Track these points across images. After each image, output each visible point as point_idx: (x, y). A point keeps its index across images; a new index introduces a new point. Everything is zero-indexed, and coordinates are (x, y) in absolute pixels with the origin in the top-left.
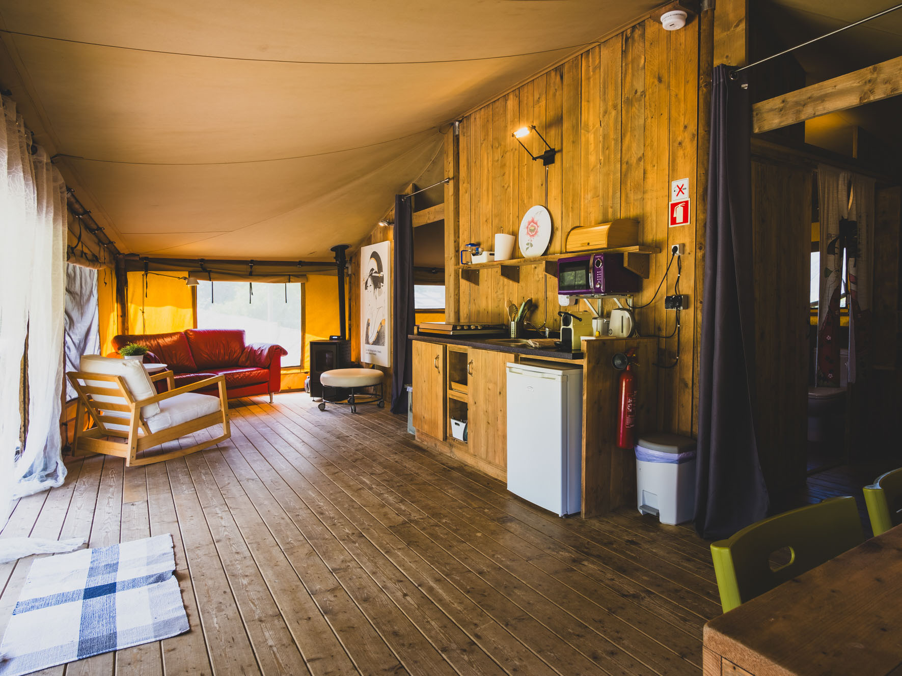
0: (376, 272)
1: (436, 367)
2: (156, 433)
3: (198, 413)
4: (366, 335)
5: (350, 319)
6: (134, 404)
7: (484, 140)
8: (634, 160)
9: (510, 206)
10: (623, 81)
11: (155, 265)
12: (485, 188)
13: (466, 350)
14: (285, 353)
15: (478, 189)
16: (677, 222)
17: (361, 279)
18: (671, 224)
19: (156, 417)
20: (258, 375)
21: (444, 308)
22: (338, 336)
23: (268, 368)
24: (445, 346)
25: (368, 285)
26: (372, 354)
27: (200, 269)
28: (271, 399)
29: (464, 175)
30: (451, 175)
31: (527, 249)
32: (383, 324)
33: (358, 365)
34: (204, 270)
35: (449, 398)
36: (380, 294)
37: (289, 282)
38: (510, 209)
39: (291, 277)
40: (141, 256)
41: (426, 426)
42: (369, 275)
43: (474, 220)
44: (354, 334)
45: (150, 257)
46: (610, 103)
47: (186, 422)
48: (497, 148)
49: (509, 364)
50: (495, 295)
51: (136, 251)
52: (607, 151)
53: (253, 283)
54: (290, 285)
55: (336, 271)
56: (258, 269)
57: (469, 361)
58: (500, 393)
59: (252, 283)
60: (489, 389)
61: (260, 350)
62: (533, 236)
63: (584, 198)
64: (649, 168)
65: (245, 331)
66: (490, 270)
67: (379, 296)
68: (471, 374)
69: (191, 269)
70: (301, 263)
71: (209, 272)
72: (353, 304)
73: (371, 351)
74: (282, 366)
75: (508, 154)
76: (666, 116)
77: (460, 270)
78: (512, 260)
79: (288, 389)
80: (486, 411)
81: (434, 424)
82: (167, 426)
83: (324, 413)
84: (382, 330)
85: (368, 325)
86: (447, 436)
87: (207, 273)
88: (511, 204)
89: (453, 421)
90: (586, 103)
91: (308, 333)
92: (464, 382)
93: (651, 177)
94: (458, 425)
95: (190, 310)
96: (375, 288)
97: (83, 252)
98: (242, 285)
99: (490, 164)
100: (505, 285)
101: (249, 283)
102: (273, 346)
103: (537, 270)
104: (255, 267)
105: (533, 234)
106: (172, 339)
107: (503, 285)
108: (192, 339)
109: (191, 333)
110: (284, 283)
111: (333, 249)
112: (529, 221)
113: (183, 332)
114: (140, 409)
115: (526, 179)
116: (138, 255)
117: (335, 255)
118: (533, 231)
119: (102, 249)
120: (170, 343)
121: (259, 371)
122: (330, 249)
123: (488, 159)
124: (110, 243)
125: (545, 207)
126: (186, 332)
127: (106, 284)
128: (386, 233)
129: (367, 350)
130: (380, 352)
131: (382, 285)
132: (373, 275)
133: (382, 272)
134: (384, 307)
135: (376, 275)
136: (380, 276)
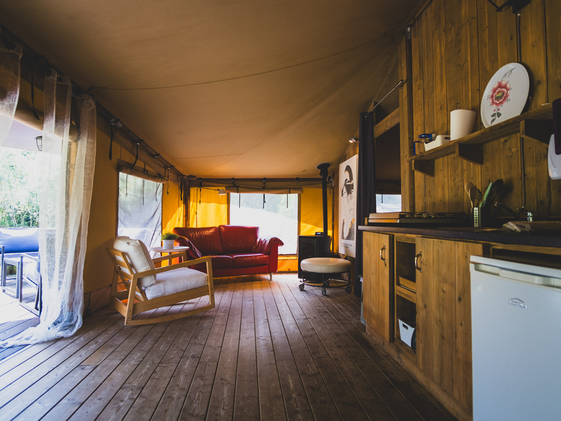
0: (348, 182)
1: (382, 259)
2: (151, 300)
3: (187, 287)
4: (342, 231)
5: (333, 220)
6: (133, 275)
7: (436, 29)
9: (468, 82)
11: (206, 183)
12: (438, 75)
13: (414, 239)
14: (282, 244)
15: (431, 80)
17: (340, 189)
19: (152, 287)
20: (261, 259)
22: (321, 233)
23: (268, 254)
24: (391, 236)
25: (343, 193)
26: (346, 247)
27: (233, 185)
28: (271, 277)
29: (417, 73)
30: (405, 78)
31: (493, 120)
32: (353, 223)
33: (338, 256)
34: (235, 186)
35: (397, 295)
37: (290, 193)
38: (467, 85)
39: (291, 189)
40: (197, 177)
41: (374, 321)
42: (344, 184)
43: (427, 112)
44: (336, 232)
45: (202, 177)
47: (177, 293)
48: (451, 29)
49: (473, 258)
50: (453, 184)
51: (193, 173)
54: (290, 195)
55: (321, 185)
56: (269, 184)
57: (417, 253)
58: (460, 299)
59: (265, 194)
60: (443, 291)
61: (265, 241)
62: (501, 103)
65: (259, 227)
66: (446, 158)
68: (420, 269)
69: (227, 185)
70: (298, 179)
71: (238, 187)
72: (335, 208)
74: (279, 253)
75: (463, 29)
77: (413, 161)
78: (473, 134)
79: (288, 270)
80: (440, 321)
81: (380, 321)
82: (160, 294)
83: (302, 292)
84: (352, 229)
85: (344, 224)
86: (394, 337)
87: (236, 188)
88: (470, 80)
89: (401, 323)
92: (413, 278)
94: (407, 328)
96: (348, 194)
97: (145, 169)
98: (259, 196)
99: (443, 49)
100: (465, 171)
101: (263, 194)
102: (273, 238)
103: (508, 143)
104: (266, 183)
105: (500, 101)
106: (210, 231)
107: (463, 171)
108: (223, 232)
109: (222, 228)
110: (286, 194)
111: (318, 167)
112: (494, 88)
113: (217, 226)
114: (137, 280)
115: (487, 43)
116: (195, 177)
117: (320, 172)
118: (501, 97)
119: (167, 171)
120: (208, 234)
121: (262, 256)
122: (316, 167)
123: (440, 45)
124: (172, 167)
125: (519, 61)
126: (220, 226)
127: (168, 193)
128: (355, 149)
129: (343, 244)
130: (351, 245)
131: (353, 192)
132: (346, 184)
133: (353, 180)
134: (354, 208)
135: (349, 184)
136: (351, 184)
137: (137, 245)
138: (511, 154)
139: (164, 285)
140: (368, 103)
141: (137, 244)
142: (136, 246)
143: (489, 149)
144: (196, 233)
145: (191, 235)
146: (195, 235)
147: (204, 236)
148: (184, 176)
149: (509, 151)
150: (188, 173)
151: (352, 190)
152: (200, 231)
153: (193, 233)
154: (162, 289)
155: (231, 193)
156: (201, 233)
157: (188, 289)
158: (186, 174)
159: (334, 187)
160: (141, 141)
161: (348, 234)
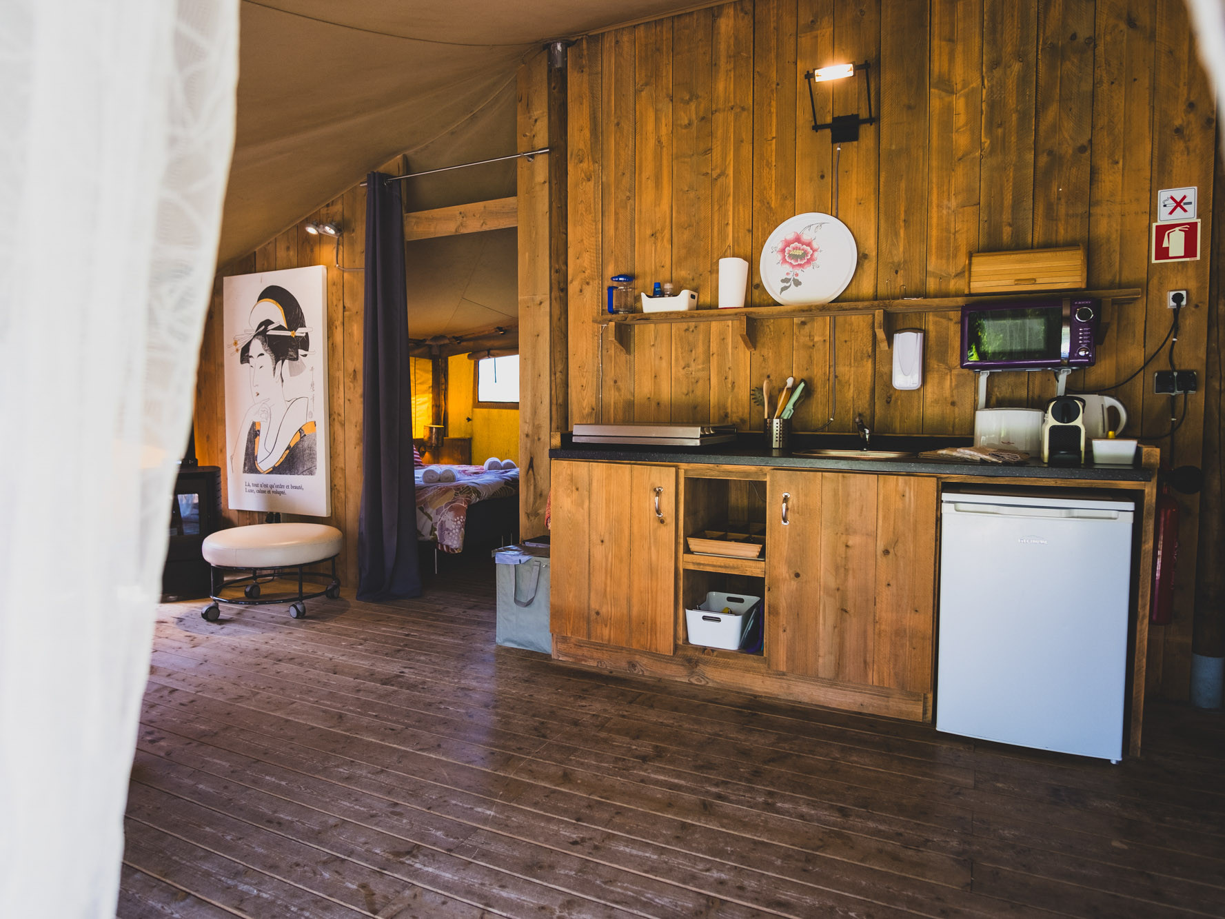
0: (280, 328)
4: (247, 454)
7: (647, 84)
8: (1068, 150)
9: (727, 211)
10: (1042, 16)
12: (648, 173)
15: (627, 174)
16: (1170, 255)
18: (1156, 259)
21: (517, 400)
24: (678, 469)
25: (251, 354)
26: (270, 491)
29: (582, 146)
31: (784, 289)
32: (306, 433)
36: (294, 372)
38: (725, 215)
42: (253, 333)
46: (1009, 49)
48: (687, 103)
50: (682, 372)
52: (1000, 131)
58: (886, 552)
62: (800, 266)
63: (939, 206)
64: (1104, 164)
66: (664, 326)
67: (292, 374)
73: (266, 486)
75: (720, 117)
76: (1145, 81)
77: (612, 324)
80: (838, 589)
84: (306, 444)
85: (254, 434)
88: (730, 208)
89: (696, 615)
90: (944, 43)
93: (1110, 180)
94: (716, 620)
96: (278, 359)
99: (664, 131)
100: (715, 355)
103: (807, 328)
105: (799, 262)
107: (708, 355)
112: (786, 239)
115: (774, 164)
118: (802, 257)
123: (657, 120)
125: (834, 213)
128: (308, 249)
129: (251, 484)
130: (299, 488)
131: (305, 355)
132: (268, 333)
133: (303, 325)
134: (310, 397)
135: (282, 334)
136: (296, 337)
138: (812, 344)
143: (770, 329)
149: (808, 338)
151: (301, 352)
161: (282, 460)
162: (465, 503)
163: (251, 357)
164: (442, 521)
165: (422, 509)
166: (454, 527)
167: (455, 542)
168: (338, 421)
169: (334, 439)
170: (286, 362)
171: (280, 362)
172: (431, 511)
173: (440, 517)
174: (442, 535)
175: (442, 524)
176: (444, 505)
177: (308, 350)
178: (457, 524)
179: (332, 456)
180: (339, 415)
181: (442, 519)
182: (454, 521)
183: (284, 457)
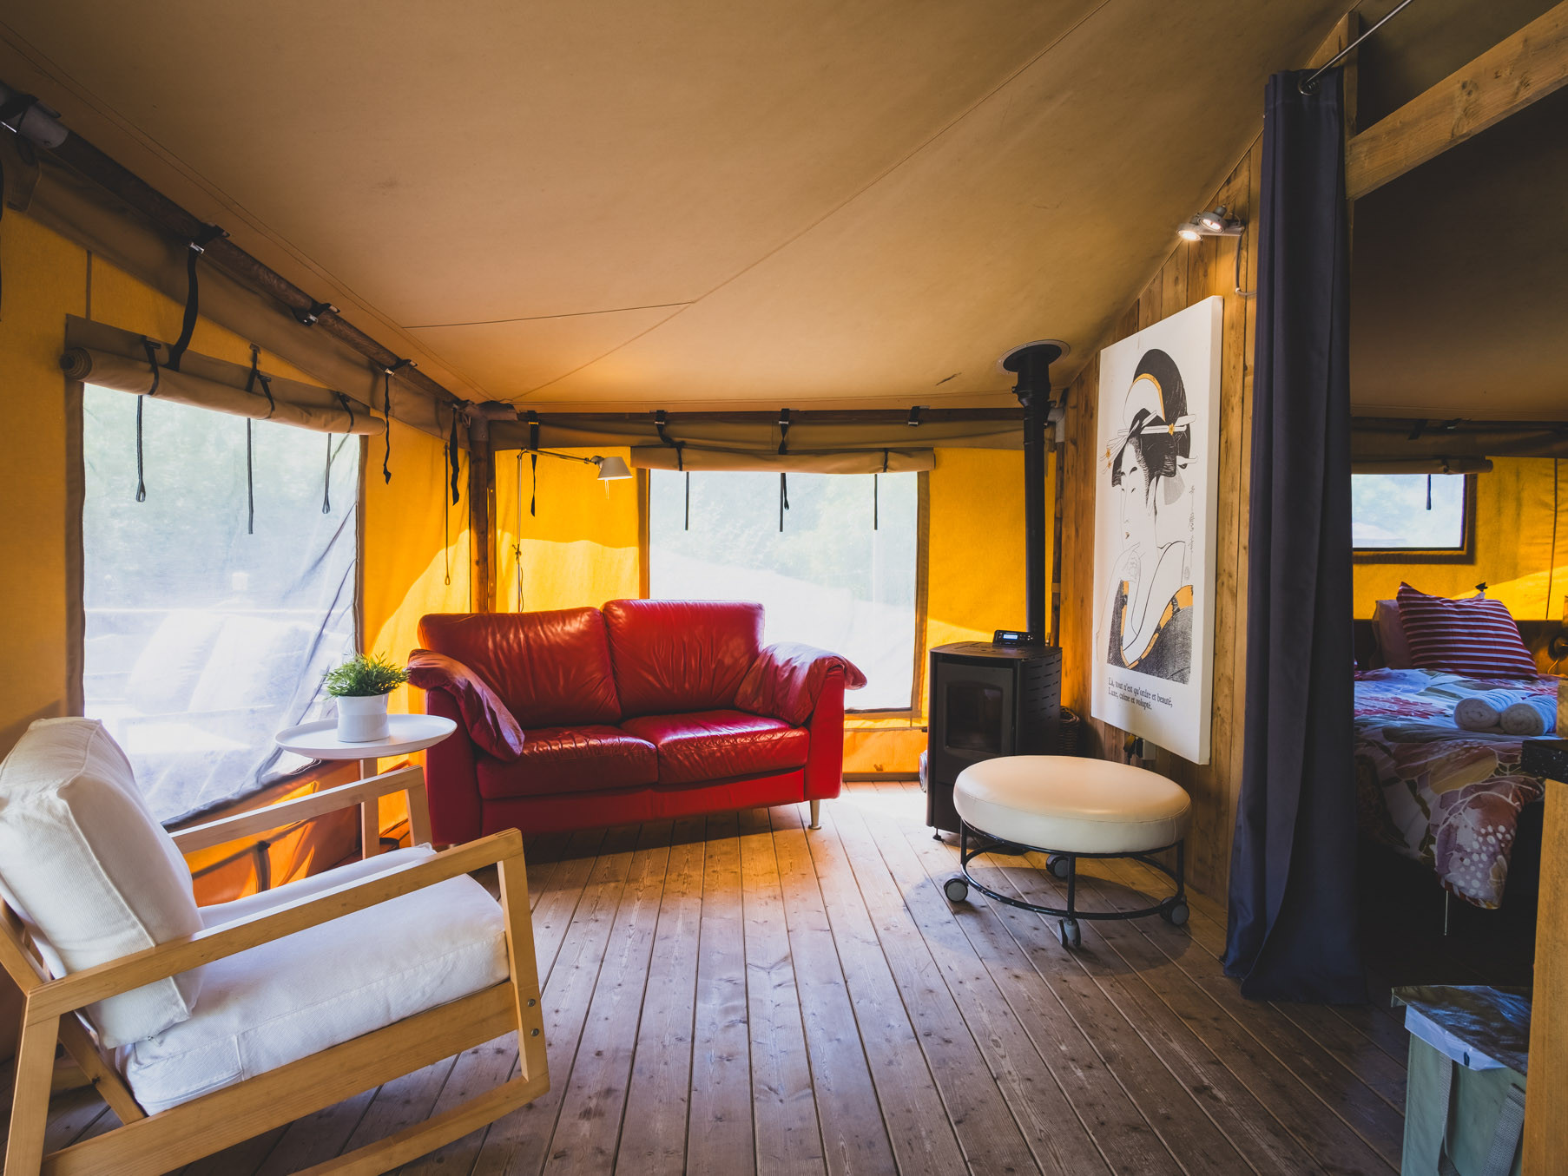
0: (1157, 422)
4: (1112, 633)
5: (1057, 578)
11: (554, 433)
14: (858, 680)
17: (1099, 453)
19: (172, 1042)
20: (774, 745)
22: (1018, 633)
23: (805, 725)
25: (1123, 469)
26: (1134, 700)
27: (658, 439)
28: (814, 813)
32: (1180, 606)
34: (667, 442)
36: (1171, 497)
37: (885, 471)
39: (890, 454)
40: (518, 409)
42: (1127, 434)
44: (1070, 624)
45: (539, 410)
51: (503, 396)
53: (791, 476)
54: (885, 478)
55: (1020, 435)
56: (803, 434)
59: (787, 474)
61: (788, 668)
65: (765, 607)
67: (1167, 502)
69: (636, 440)
70: (918, 415)
71: (680, 446)
72: (1069, 531)
73: (1130, 689)
74: (846, 706)
79: (874, 770)
82: (221, 1077)
84: (1179, 625)
85: (1122, 601)
87: (674, 451)
91: (935, 617)
95: (633, 552)
96: (1153, 475)
97: (254, 373)
98: (760, 481)
101: (778, 475)
102: (824, 660)
104: (793, 430)
106: (568, 628)
108: (619, 629)
109: (620, 612)
110: (870, 472)
111: (1013, 363)
113: (599, 606)
114: (56, 1024)
116: (510, 407)
117: (1015, 383)
119: (382, 381)
120: (558, 640)
121: (779, 735)
122: (1001, 361)
124: (401, 364)
126: (607, 606)
127: (388, 475)
128: (1201, 273)
129: (1114, 683)
130: (1166, 702)
131: (1184, 466)
132: (1143, 432)
133: (1184, 413)
134: (1188, 542)
135: (1158, 432)
136: (1175, 433)
137: (46, 818)
139: (245, 1017)
140: (1319, 22)
141: (50, 811)
142: (39, 822)
144: (512, 636)
145: (490, 644)
146: (505, 644)
147: (541, 646)
148: (464, 404)
150: (479, 390)
151: (1180, 460)
152: (529, 628)
153: (498, 636)
154: (230, 1043)
155: (652, 470)
156: (531, 635)
157: (394, 1018)
158: (475, 396)
159: (1063, 443)
160: (211, 234)
161: (1150, 648)
162: (1516, 798)
163: (1123, 473)
164: (1450, 826)
165: (1413, 787)
166: (1476, 846)
167: (1476, 884)
168: (1228, 586)
169: (1221, 622)
170: (1162, 478)
171: (1154, 480)
172: (1428, 794)
173: (1446, 815)
174: (1445, 859)
175: (1451, 831)
176: (1461, 789)
177: (1188, 457)
178: (1485, 843)
179: (1217, 652)
180: (1230, 576)
181: (1451, 820)
182: (1479, 834)
183: (1152, 645)
